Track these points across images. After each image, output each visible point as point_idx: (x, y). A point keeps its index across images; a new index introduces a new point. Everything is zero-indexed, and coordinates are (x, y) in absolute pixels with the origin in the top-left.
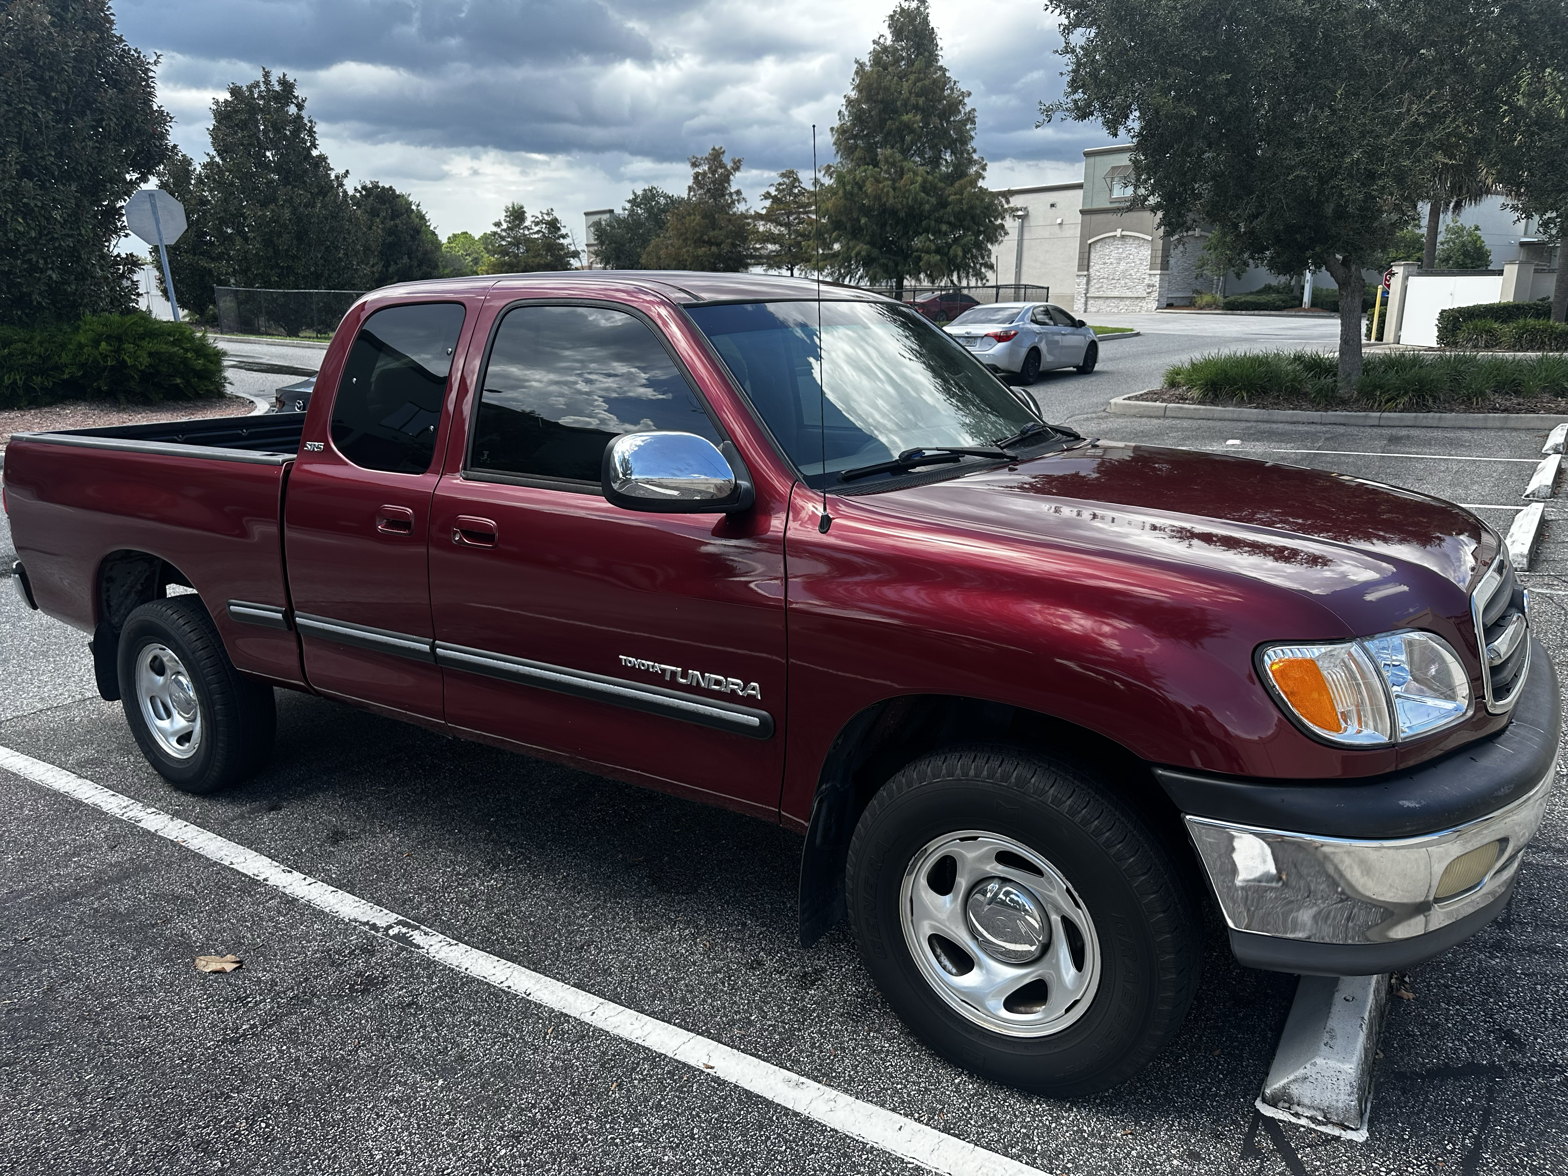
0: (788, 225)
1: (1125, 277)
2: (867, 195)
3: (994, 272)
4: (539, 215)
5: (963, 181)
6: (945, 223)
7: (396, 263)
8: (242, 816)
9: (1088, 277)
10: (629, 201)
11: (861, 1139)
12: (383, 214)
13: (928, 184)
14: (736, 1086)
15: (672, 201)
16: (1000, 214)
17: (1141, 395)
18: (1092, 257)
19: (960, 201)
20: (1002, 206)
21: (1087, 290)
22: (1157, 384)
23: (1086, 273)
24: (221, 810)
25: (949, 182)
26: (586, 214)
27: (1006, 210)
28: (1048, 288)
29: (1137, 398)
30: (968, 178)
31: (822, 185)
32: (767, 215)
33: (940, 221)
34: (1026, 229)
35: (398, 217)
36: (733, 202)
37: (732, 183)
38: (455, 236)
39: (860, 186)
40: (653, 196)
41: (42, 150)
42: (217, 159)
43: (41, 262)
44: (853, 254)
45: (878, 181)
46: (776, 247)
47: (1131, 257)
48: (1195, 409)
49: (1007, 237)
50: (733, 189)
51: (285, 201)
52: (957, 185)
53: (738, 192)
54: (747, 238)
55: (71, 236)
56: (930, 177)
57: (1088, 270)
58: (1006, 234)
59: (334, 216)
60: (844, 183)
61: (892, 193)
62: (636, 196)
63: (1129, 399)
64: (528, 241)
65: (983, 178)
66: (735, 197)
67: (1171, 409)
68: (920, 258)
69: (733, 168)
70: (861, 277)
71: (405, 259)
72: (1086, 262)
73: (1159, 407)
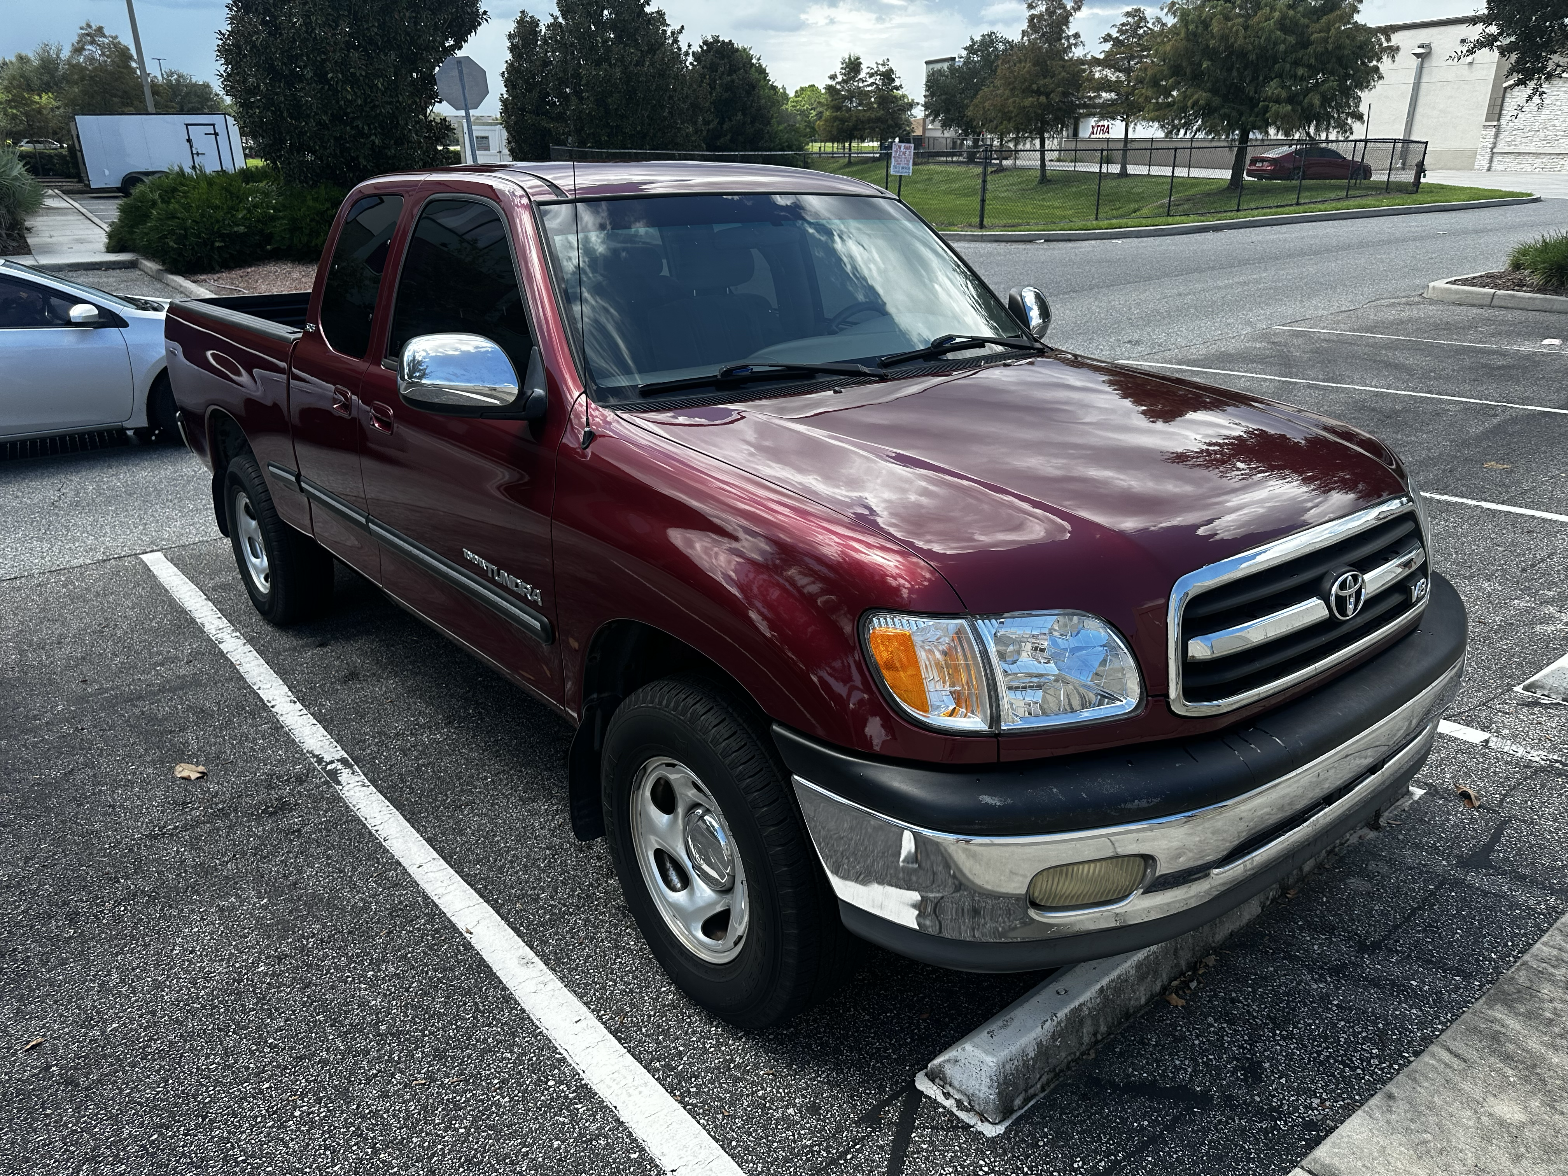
0: (1128, 71)
1: (1546, 128)
2: (1213, 37)
3: (1363, 123)
4: (874, 66)
5: (1332, 16)
6: (1303, 65)
7: (731, 120)
8: (295, 649)
9: (1498, 128)
10: (965, 49)
11: (537, 1023)
12: (721, 69)
13: (1288, 21)
14: (478, 953)
15: (1012, 46)
16: (1377, 54)
17: (1474, 278)
18: (1506, 104)
19: (1326, 40)
20: (1381, 45)
21: (1495, 144)
22: (1500, 265)
23: (1495, 123)
24: (284, 641)
25: (1315, 17)
26: (927, 63)
27: (1383, 50)
28: (1427, 143)
29: (1465, 282)
30: (1338, 12)
31: (1164, 25)
32: (1105, 59)
33: (1296, 63)
34: (1425, 71)
35: (735, 72)
36: (1070, 47)
37: (1070, 25)
38: (802, 89)
39: (1206, 24)
40: (992, 42)
41: (367, 22)
42: (560, 20)
43: (366, 128)
44: (1190, 103)
45: (1227, 18)
46: (1113, 95)
47: (1558, 103)
48: (1530, 298)
49: (1380, 82)
50: (1071, 33)
51: (617, 60)
52: (1324, 20)
53: (1077, 36)
54: (1081, 85)
55: (390, 103)
56: (1291, 13)
57: (1499, 120)
58: (1381, 77)
59: (662, 74)
60: (1187, 22)
61: (1242, 32)
62: (974, 42)
63: (1454, 282)
64: (862, 95)
65: (1358, 12)
66: (1072, 41)
67: (1500, 297)
68: (1266, 109)
69: (1073, 8)
70: (1198, 130)
71: (739, 116)
72: (1498, 109)
73: (1485, 294)
